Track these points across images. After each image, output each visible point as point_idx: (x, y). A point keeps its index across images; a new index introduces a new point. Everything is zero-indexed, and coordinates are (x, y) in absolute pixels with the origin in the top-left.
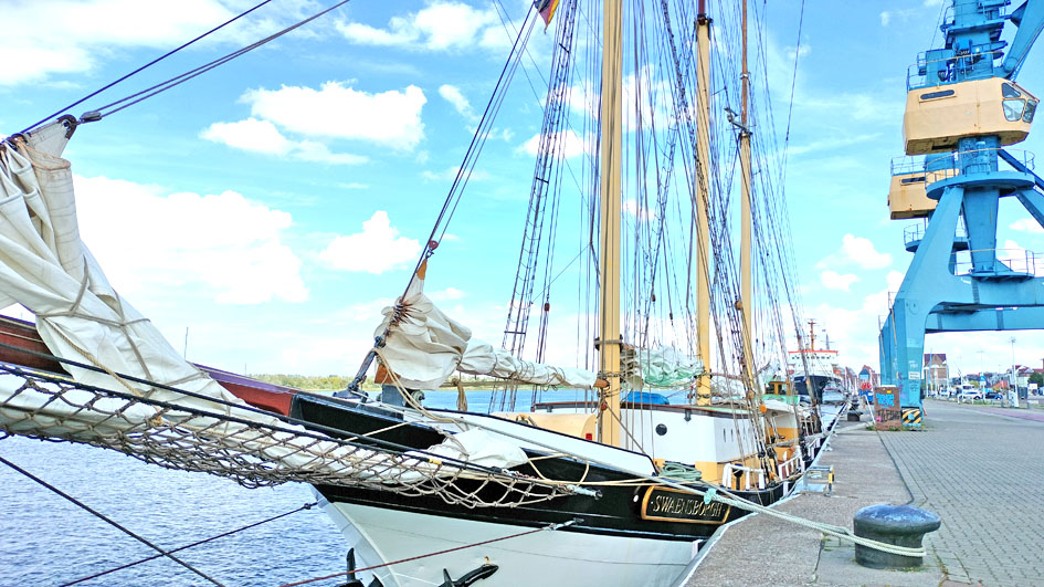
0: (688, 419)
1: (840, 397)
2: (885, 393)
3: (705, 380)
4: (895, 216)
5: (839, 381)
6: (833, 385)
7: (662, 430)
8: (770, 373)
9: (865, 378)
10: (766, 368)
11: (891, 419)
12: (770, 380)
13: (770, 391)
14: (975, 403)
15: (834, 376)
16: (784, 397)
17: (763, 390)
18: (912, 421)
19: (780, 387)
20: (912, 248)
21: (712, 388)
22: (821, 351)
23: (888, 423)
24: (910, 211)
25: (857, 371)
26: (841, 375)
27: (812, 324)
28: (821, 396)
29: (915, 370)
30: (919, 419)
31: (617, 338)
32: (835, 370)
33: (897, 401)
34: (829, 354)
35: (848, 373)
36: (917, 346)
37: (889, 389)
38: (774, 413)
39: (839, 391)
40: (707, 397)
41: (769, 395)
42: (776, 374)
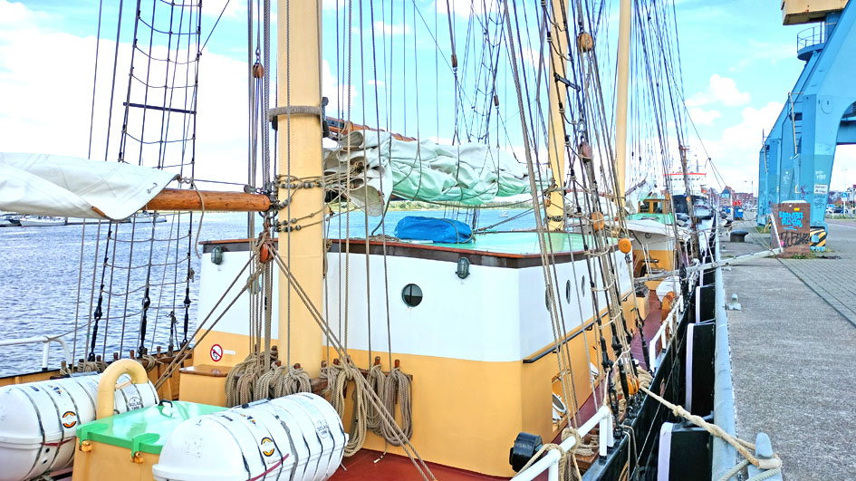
0: (463, 274)
2: (791, 211)
3: (556, 197)
4: (790, 20)
5: (706, 199)
7: (412, 298)
8: (645, 190)
9: (726, 195)
10: (641, 185)
11: (797, 243)
12: (645, 197)
13: (644, 209)
14: (835, 218)
15: (702, 195)
16: (659, 216)
17: (637, 208)
18: (815, 244)
19: (655, 205)
20: (805, 56)
21: (566, 208)
22: (692, 173)
23: (792, 249)
24: (806, 13)
25: (719, 191)
26: (707, 194)
29: (823, 182)
30: (824, 242)
31: (313, 103)
32: (702, 190)
33: (806, 220)
34: (698, 176)
35: (713, 192)
36: (827, 153)
37: (798, 205)
38: (648, 235)
39: (706, 208)
40: (557, 219)
41: (642, 215)
42: (652, 191)
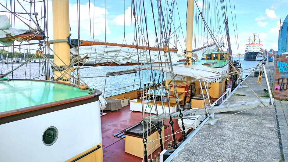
1: (262, 59)
6: (260, 55)
9: (271, 52)
15: (260, 52)
22: (257, 44)
26: (263, 52)
27: (255, 35)
28: (255, 58)
32: (261, 50)
34: (260, 45)
35: (266, 51)
39: (262, 57)
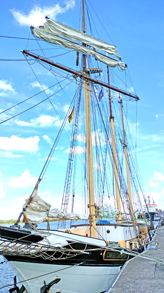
0: (115, 228)
3: (120, 215)
5: (158, 213)
6: (156, 215)
7: (108, 232)
8: (138, 212)
12: (138, 214)
13: (139, 218)
16: (143, 219)
19: (142, 216)
21: (122, 218)
25: (163, 210)
27: (149, 197)
28: (153, 219)
31: (94, 204)
34: (154, 206)
35: (160, 211)
38: (140, 224)
39: (158, 217)
40: (121, 221)
41: (138, 219)
42: (140, 212)
